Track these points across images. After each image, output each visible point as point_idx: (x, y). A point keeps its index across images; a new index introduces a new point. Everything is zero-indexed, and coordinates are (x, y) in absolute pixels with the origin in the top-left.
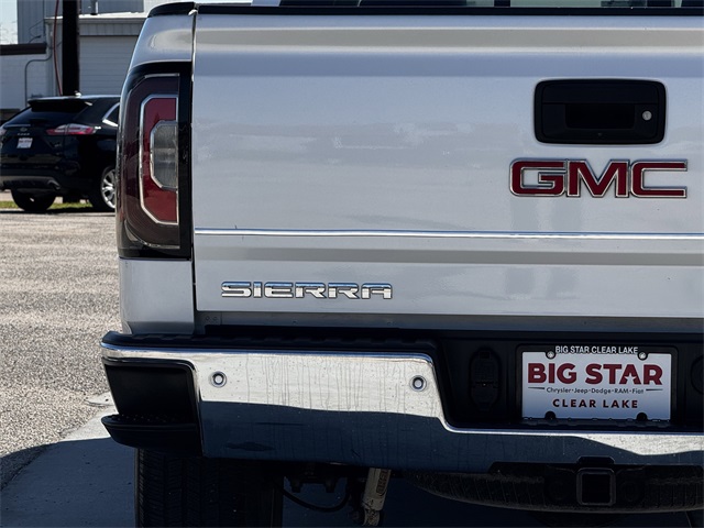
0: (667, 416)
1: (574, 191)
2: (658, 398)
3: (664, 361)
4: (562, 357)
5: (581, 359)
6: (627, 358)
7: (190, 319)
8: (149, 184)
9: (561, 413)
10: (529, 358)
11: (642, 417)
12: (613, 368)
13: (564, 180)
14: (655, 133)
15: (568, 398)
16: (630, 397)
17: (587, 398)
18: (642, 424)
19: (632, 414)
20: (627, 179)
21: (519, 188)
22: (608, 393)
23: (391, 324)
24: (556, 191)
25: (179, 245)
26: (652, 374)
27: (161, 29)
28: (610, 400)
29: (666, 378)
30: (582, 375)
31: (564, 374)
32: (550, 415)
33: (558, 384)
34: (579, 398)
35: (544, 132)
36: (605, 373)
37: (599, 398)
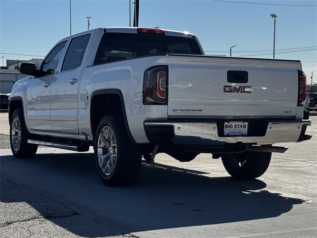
0: (246, 134)
1: (234, 92)
2: (245, 131)
3: (246, 124)
4: (230, 124)
5: (233, 124)
6: (241, 123)
7: (167, 117)
8: (159, 89)
9: (230, 134)
10: (226, 123)
11: (243, 134)
12: (238, 125)
13: (232, 90)
14: (246, 81)
15: (231, 131)
16: (241, 131)
17: (234, 131)
18: (243, 135)
19: (241, 134)
20: (241, 90)
21: (225, 91)
22: (238, 130)
23: (200, 118)
24: (231, 91)
25: (165, 102)
26: (245, 126)
27: (161, 58)
28: (238, 131)
29: (247, 127)
30: (234, 127)
31: (230, 127)
32: (228, 134)
33: (230, 128)
34: (233, 131)
35: (230, 80)
36: (237, 126)
37: (236, 131)
